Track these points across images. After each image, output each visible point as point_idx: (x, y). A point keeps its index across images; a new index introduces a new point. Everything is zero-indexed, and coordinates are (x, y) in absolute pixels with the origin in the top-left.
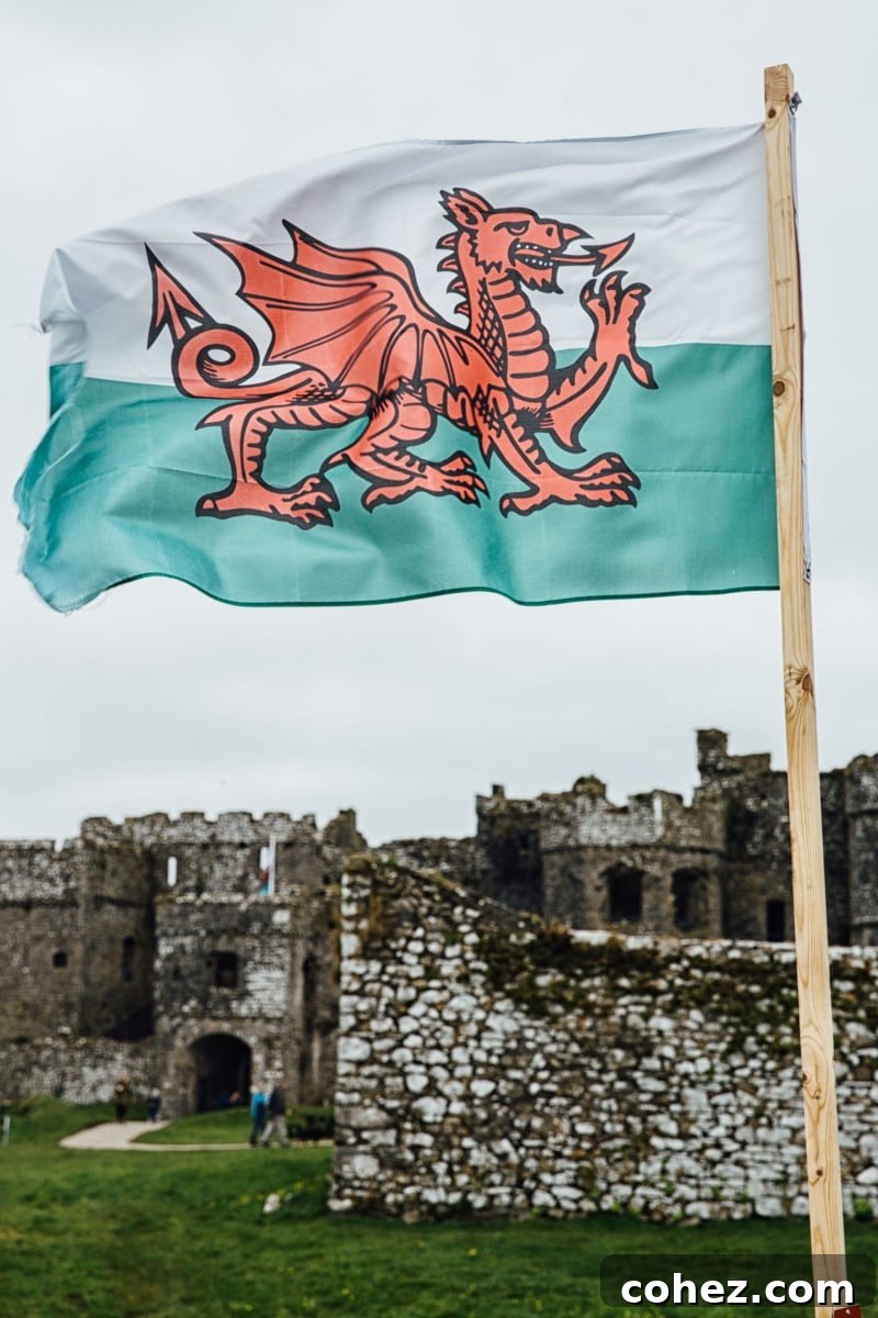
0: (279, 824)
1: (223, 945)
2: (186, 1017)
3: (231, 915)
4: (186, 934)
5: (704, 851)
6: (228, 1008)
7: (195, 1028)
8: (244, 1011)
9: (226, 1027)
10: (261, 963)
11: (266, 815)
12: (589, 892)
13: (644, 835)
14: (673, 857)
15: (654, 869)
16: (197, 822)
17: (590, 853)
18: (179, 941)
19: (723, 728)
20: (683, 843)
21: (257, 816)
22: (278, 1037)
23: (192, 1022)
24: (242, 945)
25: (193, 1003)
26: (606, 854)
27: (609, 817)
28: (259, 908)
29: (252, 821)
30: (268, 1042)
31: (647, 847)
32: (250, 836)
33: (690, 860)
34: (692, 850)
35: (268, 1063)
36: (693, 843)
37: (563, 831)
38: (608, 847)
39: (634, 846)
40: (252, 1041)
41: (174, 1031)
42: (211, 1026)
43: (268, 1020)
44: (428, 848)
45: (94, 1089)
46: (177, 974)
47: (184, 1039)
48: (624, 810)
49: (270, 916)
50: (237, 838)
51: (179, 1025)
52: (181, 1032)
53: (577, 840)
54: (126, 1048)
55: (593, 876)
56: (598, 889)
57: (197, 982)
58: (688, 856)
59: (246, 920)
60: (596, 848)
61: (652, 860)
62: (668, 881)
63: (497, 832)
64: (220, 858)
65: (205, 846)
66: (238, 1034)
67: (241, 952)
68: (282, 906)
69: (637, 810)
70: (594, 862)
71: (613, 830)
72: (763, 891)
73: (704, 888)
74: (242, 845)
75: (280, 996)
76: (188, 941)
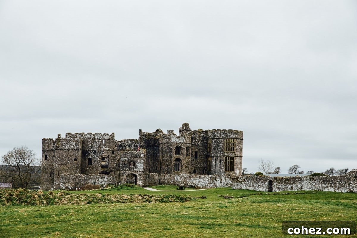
0: (107, 136)
1: (132, 159)
2: (126, 171)
3: (134, 155)
4: (126, 157)
5: (189, 144)
6: (134, 170)
7: (128, 173)
8: (136, 170)
9: (133, 172)
10: (139, 162)
11: (104, 134)
12: (173, 150)
13: (182, 141)
14: (186, 145)
15: (184, 147)
16: (91, 135)
17: (173, 144)
18: (125, 158)
19: (188, 123)
20: (187, 143)
21: (102, 134)
22: (142, 174)
23: (127, 172)
24: (136, 159)
25: (127, 169)
26: (176, 144)
27: (176, 138)
28: (139, 154)
29: (101, 135)
30: (140, 175)
31: (182, 143)
32: (101, 138)
33: (188, 145)
34: (188, 144)
35: (140, 178)
36: (188, 143)
37: (168, 140)
38: (176, 143)
39: (181, 143)
40: (137, 175)
41: (124, 173)
42: (130, 172)
43: (140, 171)
44: (134, 141)
45: (101, 182)
46: (124, 164)
47: (126, 174)
48: (179, 137)
49: (140, 155)
50: (99, 138)
51: (125, 172)
52: (125, 173)
53: (171, 142)
54: (107, 176)
55: (174, 148)
56: (174, 150)
57: (128, 165)
58: (187, 145)
59: (136, 155)
60: (174, 143)
61: (183, 145)
62: (185, 149)
63: (146, 138)
64: (95, 141)
65: (92, 139)
66: (135, 174)
67: (136, 160)
68: (142, 153)
69: (181, 137)
70: (174, 145)
71: (177, 140)
72: (194, 150)
73: (189, 149)
74: (100, 139)
75: (142, 168)
76: (126, 159)
